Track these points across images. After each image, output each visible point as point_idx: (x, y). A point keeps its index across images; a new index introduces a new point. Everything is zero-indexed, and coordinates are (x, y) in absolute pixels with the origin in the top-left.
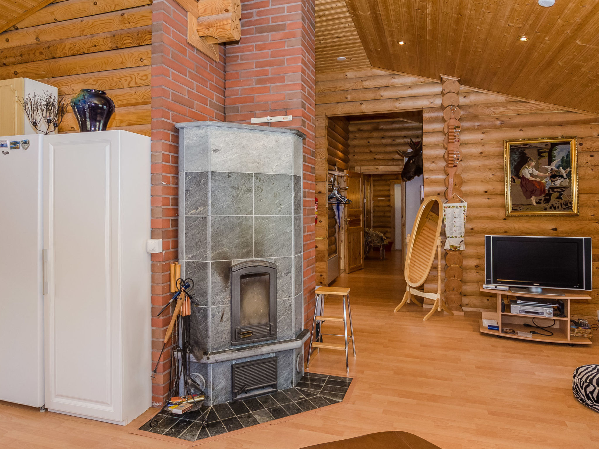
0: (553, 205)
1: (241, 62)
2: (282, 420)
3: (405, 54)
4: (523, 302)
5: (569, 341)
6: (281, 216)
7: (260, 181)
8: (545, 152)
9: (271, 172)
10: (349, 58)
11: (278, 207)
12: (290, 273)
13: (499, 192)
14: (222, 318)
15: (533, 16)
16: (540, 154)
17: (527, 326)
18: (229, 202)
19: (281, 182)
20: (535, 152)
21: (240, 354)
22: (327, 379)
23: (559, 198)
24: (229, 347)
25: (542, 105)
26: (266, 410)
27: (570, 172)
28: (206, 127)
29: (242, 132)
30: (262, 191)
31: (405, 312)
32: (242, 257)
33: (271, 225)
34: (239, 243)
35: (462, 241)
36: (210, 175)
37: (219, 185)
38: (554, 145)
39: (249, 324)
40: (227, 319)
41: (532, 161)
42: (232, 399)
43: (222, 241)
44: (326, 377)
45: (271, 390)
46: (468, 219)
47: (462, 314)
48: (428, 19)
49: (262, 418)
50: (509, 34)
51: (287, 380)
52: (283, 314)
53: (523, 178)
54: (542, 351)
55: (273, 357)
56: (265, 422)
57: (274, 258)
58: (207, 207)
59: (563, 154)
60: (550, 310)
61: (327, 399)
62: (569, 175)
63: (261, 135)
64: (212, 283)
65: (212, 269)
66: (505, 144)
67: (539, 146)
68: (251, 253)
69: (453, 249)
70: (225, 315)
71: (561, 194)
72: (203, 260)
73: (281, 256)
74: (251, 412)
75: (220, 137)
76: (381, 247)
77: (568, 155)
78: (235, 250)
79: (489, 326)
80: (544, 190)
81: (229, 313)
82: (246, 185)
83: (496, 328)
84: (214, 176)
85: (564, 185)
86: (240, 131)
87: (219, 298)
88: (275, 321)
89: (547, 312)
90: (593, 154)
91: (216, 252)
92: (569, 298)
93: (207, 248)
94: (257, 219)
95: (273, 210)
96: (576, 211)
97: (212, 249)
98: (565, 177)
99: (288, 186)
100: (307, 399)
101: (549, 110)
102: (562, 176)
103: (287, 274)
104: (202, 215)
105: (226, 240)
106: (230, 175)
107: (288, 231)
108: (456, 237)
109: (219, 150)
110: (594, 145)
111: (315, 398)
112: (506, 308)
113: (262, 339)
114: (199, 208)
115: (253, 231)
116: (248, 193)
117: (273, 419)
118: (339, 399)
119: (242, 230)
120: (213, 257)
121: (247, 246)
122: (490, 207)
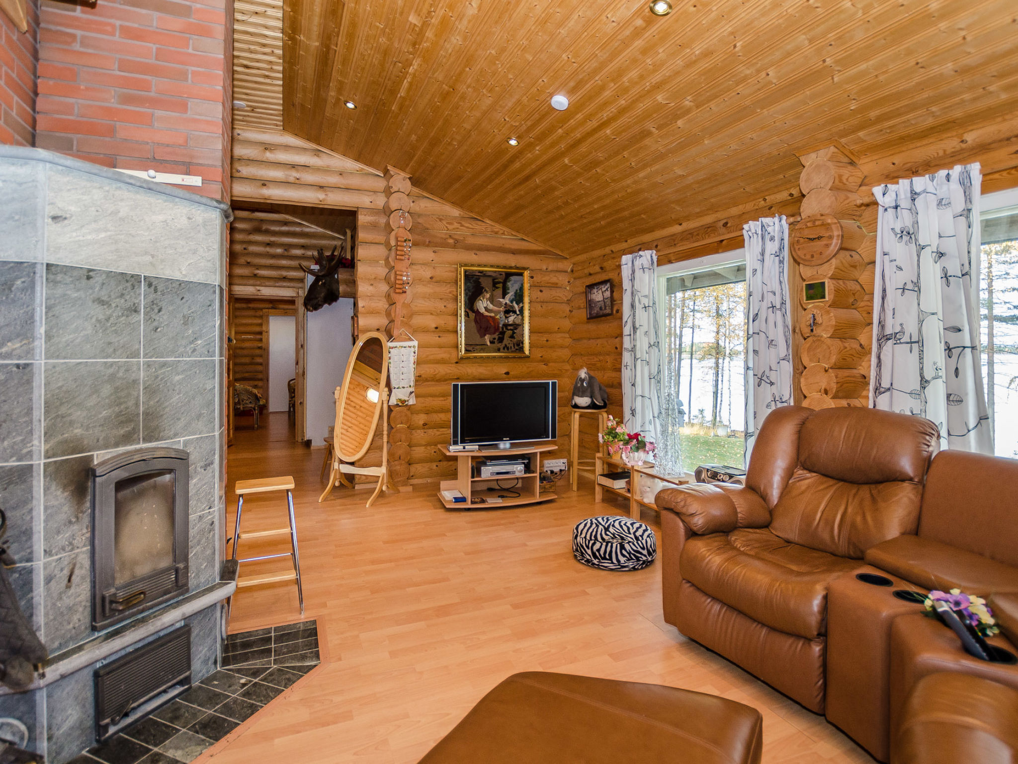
0: (506, 345)
1: (82, 49)
2: (230, 736)
3: (348, 123)
4: (494, 462)
5: (538, 499)
6: (195, 361)
7: (156, 291)
8: (499, 283)
9: (177, 276)
10: (251, 106)
11: (191, 343)
12: (212, 463)
13: (450, 328)
14: (69, 581)
15: (536, 116)
16: (495, 284)
17: (491, 490)
18: (89, 331)
19: (196, 296)
20: (490, 280)
21: (117, 644)
22: (273, 634)
23: (512, 337)
24: (89, 636)
25: (498, 227)
26: (185, 733)
27: (522, 307)
28: (34, 162)
29: (120, 188)
30: (160, 311)
31: (334, 500)
32: (117, 445)
33: (177, 378)
34: (110, 417)
35: (411, 393)
36: (41, 271)
37: (65, 295)
38: (508, 275)
39: (134, 577)
40: (83, 578)
41: (487, 292)
42: (98, 741)
43: (70, 415)
44: (270, 633)
45: (179, 690)
46: (418, 363)
47: (410, 489)
48: (406, 81)
49: (187, 750)
50: (500, 131)
51: (206, 662)
52: (199, 543)
53: (477, 313)
54: (518, 517)
55: (181, 628)
56: (197, 756)
57: (182, 439)
58: (33, 341)
59: (517, 286)
60: (521, 467)
61: (293, 668)
62: (522, 310)
63: (160, 201)
64: (46, 508)
65: (45, 477)
66: (459, 269)
67: (494, 275)
68: (136, 435)
69: (400, 404)
70: (77, 572)
71: (514, 333)
72: (19, 460)
73: (195, 434)
74: (156, 749)
75: (69, 190)
76: (255, 409)
77: (521, 289)
78: (102, 431)
79: (455, 498)
80: (498, 327)
81: (87, 563)
82: (128, 297)
83: (462, 500)
84: (53, 274)
85: (517, 323)
86: (114, 186)
87: (62, 539)
88: (186, 559)
89: (518, 469)
90: (541, 289)
91: (56, 440)
92: (538, 450)
93: (31, 432)
94: (149, 366)
95: (182, 349)
96: (527, 352)
97: (46, 434)
98: (518, 313)
99: (210, 305)
100: (257, 680)
101: (503, 234)
102: (515, 312)
103: (205, 467)
104: (18, 359)
105: (79, 413)
106: (91, 273)
107: (209, 387)
108: (404, 388)
109: (65, 218)
110: (544, 279)
111: (271, 674)
112: (476, 471)
113: (161, 599)
114: (9, 344)
115: (139, 390)
116: (131, 315)
117: (211, 744)
118: (313, 661)
119: (117, 388)
120: (47, 452)
121: (129, 421)
122: (440, 347)
